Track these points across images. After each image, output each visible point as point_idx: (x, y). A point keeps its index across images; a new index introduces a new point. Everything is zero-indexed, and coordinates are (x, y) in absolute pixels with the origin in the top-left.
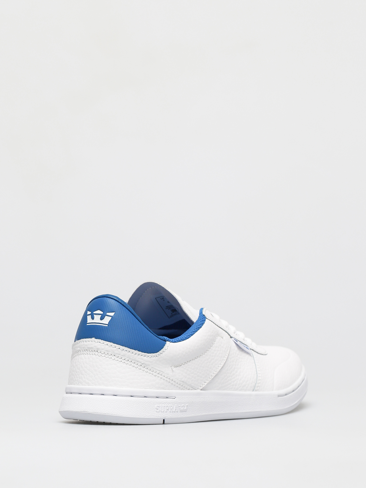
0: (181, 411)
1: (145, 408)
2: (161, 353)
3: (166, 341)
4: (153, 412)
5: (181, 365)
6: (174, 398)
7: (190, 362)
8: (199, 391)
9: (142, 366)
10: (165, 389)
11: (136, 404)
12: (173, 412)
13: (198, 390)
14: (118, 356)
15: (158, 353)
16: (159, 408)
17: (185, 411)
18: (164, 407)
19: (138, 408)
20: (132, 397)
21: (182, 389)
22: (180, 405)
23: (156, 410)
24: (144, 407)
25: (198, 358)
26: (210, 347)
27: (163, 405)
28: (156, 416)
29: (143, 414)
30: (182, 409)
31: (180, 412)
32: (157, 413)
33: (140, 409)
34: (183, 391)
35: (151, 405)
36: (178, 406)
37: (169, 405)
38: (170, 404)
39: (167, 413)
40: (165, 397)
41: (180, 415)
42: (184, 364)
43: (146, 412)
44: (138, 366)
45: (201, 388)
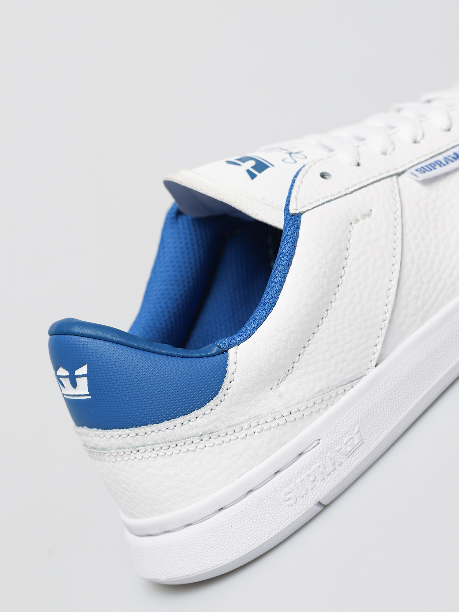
0: (349, 455)
1: (261, 518)
2: (227, 389)
3: (226, 351)
4: (282, 513)
5: (291, 367)
6: (316, 443)
7: (310, 345)
8: (373, 372)
9: (203, 440)
10: (286, 443)
11: (236, 524)
12: (328, 475)
13: (369, 372)
14: (144, 449)
15: (220, 395)
16: (290, 494)
17: (362, 443)
18: (302, 482)
19: (245, 529)
20: (222, 512)
21: (326, 408)
22: (339, 447)
23: (287, 503)
24: (256, 518)
25: (324, 322)
26: (343, 272)
27: (298, 480)
28: (293, 515)
29: (263, 532)
30: (349, 449)
31: (347, 458)
32: (293, 507)
33: (250, 529)
34: (332, 410)
35: (271, 503)
36: (336, 451)
37: (312, 469)
38: (313, 465)
39: (317, 487)
40: (296, 457)
41: (353, 464)
42: (298, 361)
43: (267, 524)
44: (196, 445)
45: (374, 363)
